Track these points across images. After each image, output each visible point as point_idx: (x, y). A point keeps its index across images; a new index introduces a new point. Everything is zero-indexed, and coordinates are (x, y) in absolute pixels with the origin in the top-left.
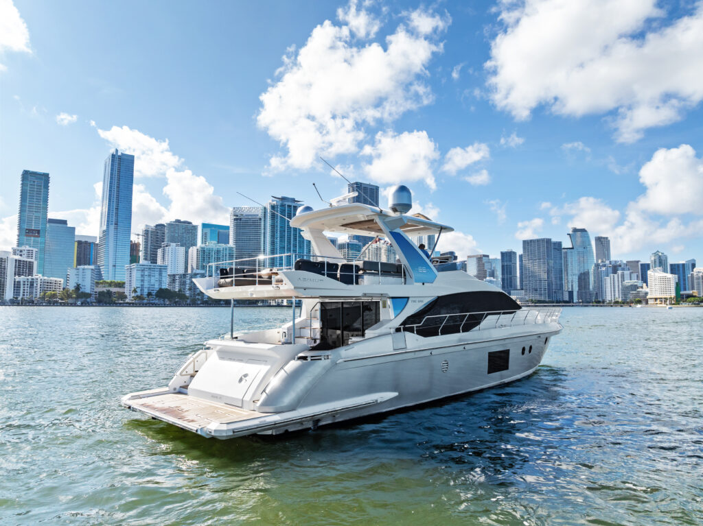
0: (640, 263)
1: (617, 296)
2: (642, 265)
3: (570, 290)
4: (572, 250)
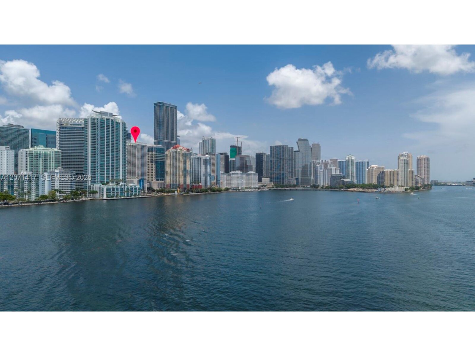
1: (327, 183)
2: (339, 162)
4: (298, 152)
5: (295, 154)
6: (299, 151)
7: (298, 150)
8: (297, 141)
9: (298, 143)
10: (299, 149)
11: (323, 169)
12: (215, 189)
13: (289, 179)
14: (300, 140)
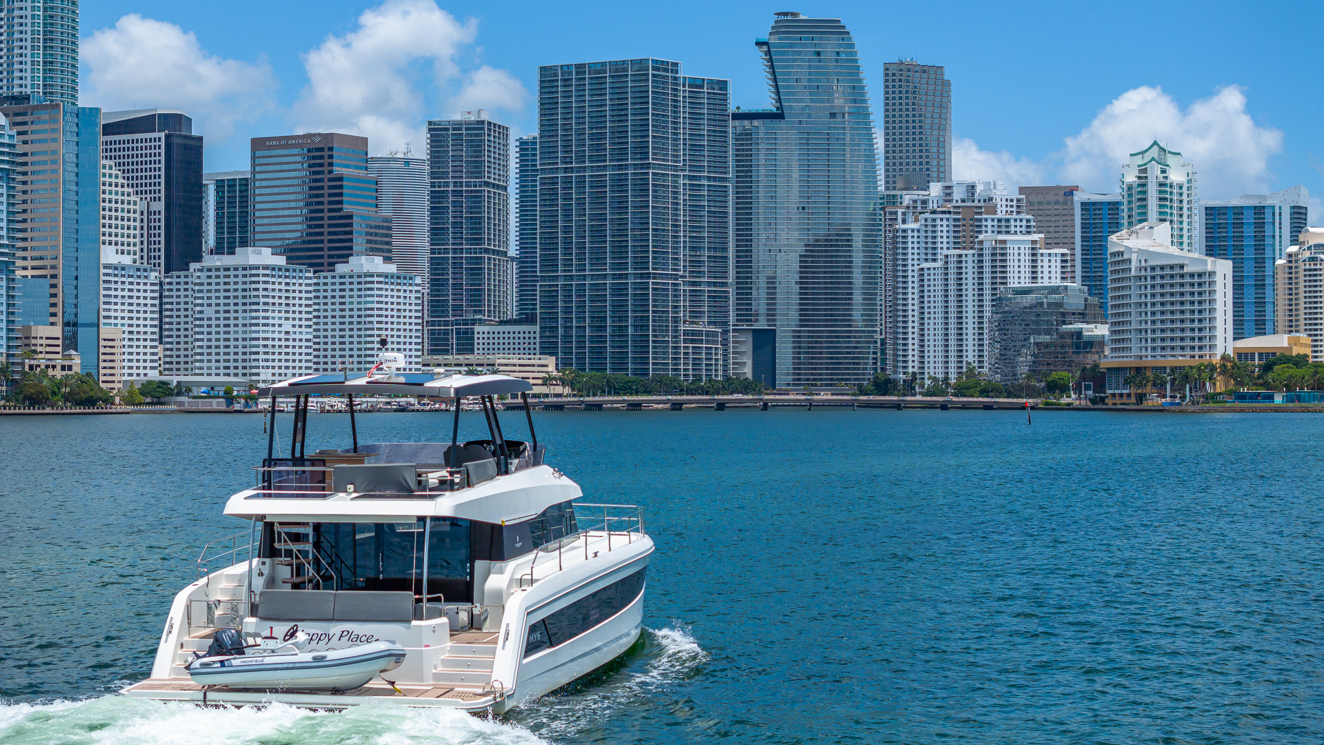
0: (1079, 197)
1: (970, 356)
2: (1086, 206)
3: (762, 325)
4: (775, 123)
5: (745, 138)
6: (779, 116)
7: (769, 105)
8: (765, 36)
9: (769, 53)
10: (779, 100)
11: (945, 249)
12: (45, 382)
13: (693, 337)
14: (788, 24)
